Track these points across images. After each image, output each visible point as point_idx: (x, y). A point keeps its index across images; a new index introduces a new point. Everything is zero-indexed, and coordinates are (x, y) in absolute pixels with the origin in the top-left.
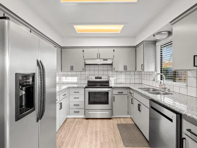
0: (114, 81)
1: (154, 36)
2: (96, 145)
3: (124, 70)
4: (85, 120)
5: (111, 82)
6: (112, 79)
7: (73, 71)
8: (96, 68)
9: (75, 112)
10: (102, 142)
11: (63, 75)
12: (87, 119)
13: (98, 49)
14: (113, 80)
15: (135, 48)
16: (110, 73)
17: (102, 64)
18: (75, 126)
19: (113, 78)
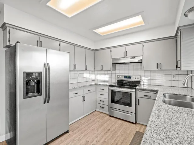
0: (147, 82)
1: (186, 16)
2: (99, 141)
3: (157, 69)
4: (108, 117)
5: (143, 83)
6: (144, 79)
7: (103, 70)
8: (126, 66)
9: (101, 107)
10: (106, 141)
11: (98, 74)
12: (111, 116)
13: (125, 47)
14: (146, 80)
15: (175, 38)
16: (142, 72)
17: (130, 63)
18: (96, 119)
19: (146, 79)
